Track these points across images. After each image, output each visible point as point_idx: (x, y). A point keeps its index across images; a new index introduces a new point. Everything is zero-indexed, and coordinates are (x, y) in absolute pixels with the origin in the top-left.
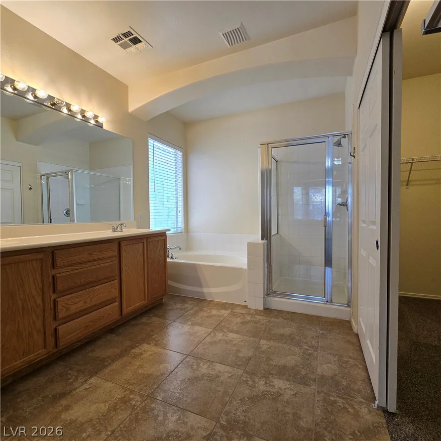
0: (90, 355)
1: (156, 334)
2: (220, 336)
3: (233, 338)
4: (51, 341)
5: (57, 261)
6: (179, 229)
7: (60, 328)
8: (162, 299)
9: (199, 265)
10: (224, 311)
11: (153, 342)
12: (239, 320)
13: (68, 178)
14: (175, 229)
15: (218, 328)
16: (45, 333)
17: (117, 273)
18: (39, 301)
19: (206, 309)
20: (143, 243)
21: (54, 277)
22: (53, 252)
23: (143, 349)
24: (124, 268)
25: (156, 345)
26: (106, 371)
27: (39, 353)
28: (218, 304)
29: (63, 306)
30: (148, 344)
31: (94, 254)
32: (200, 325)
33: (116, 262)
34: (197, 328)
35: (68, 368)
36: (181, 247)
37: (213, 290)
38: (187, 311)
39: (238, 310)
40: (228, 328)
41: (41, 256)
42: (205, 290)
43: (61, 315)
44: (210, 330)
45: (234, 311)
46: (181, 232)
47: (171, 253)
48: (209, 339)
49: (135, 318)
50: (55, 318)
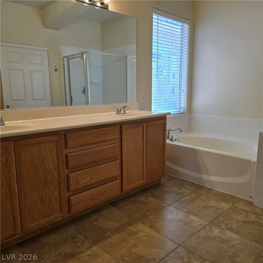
0: (95, 223)
1: (152, 215)
2: (216, 232)
3: (230, 238)
4: (65, 207)
5: (69, 142)
6: (182, 109)
7: (71, 198)
8: (160, 179)
9: (200, 151)
10: (223, 204)
11: (148, 223)
12: (241, 217)
13: (83, 59)
14: (178, 110)
15: (215, 222)
16: (61, 200)
17: (119, 153)
18: (56, 175)
19: (204, 198)
20: (143, 126)
21: (66, 155)
22: (65, 135)
23: (138, 229)
24: (124, 149)
25: (150, 227)
26: (106, 242)
27: (57, 217)
28: (217, 194)
29: (74, 181)
30: (143, 223)
31: (98, 136)
32: (196, 215)
33: (118, 144)
34: (193, 217)
35: (78, 232)
36: (182, 130)
37: (214, 178)
38: (184, 196)
39: (240, 206)
40: (227, 224)
41: (56, 138)
42: (205, 177)
43: (73, 187)
44: (206, 223)
45: (236, 205)
46: (184, 113)
47: (171, 134)
48: (203, 233)
49: (134, 195)
50: (68, 190)
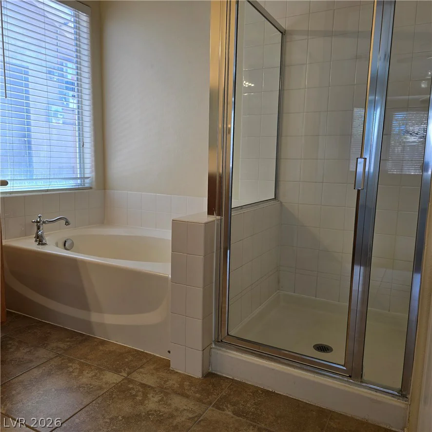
6: (87, 181)
14: (79, 181)
36: (70, 220)
42: (95, 317)
46: (91, 188)
